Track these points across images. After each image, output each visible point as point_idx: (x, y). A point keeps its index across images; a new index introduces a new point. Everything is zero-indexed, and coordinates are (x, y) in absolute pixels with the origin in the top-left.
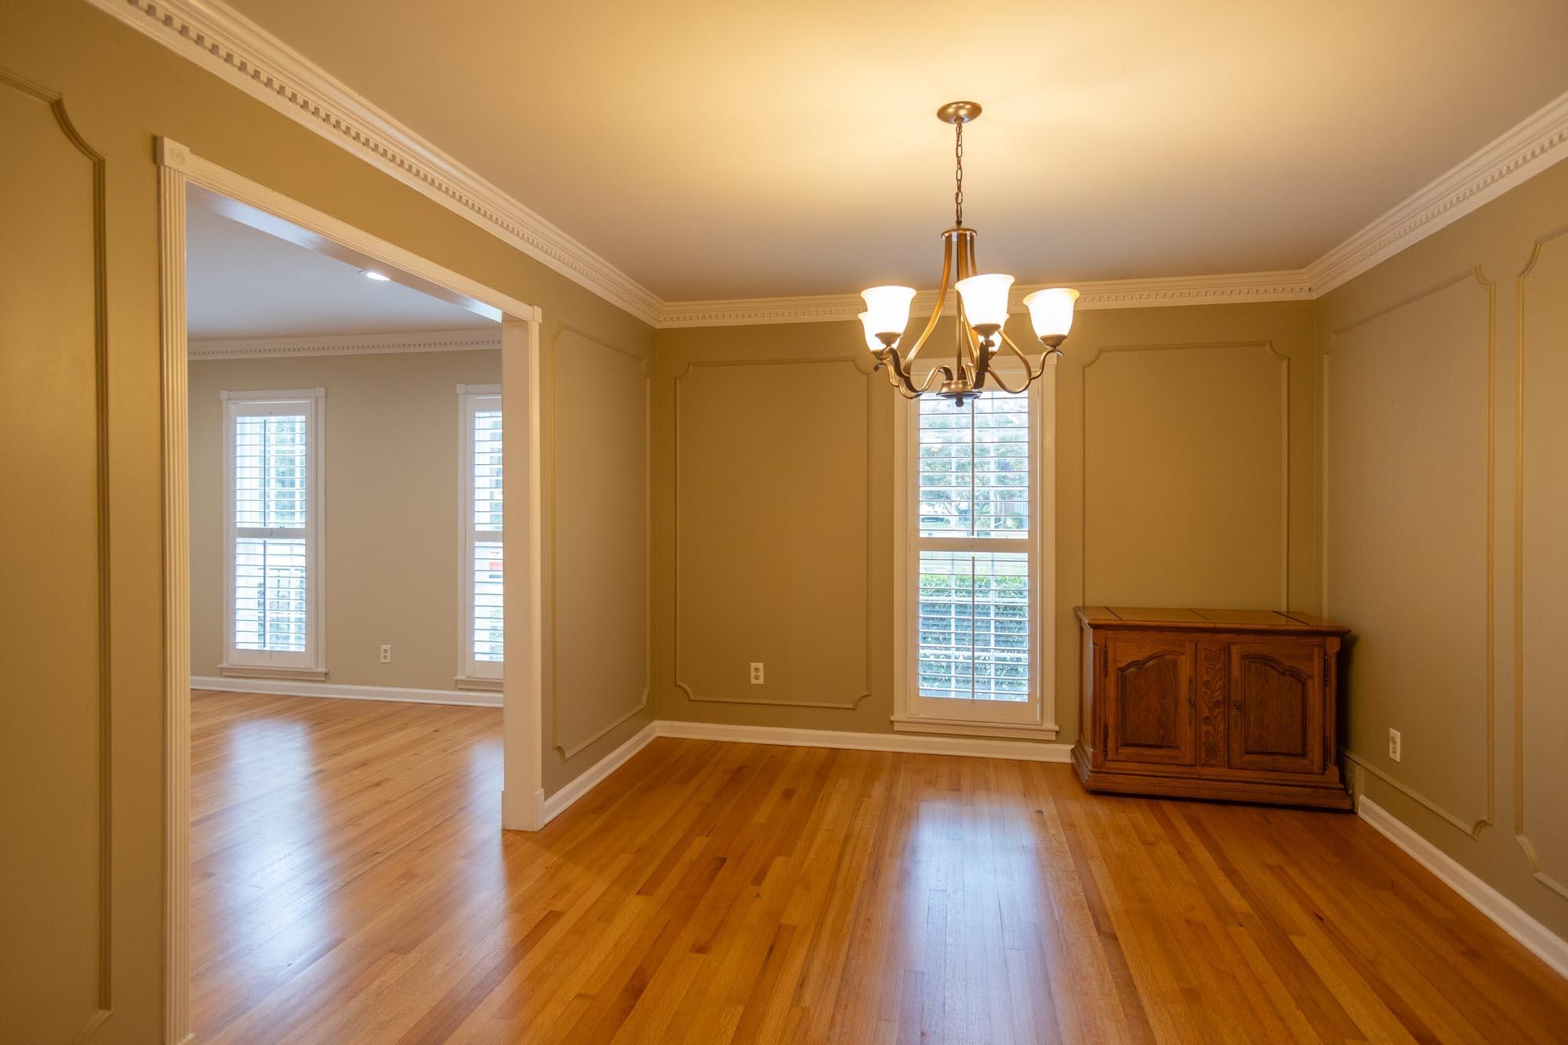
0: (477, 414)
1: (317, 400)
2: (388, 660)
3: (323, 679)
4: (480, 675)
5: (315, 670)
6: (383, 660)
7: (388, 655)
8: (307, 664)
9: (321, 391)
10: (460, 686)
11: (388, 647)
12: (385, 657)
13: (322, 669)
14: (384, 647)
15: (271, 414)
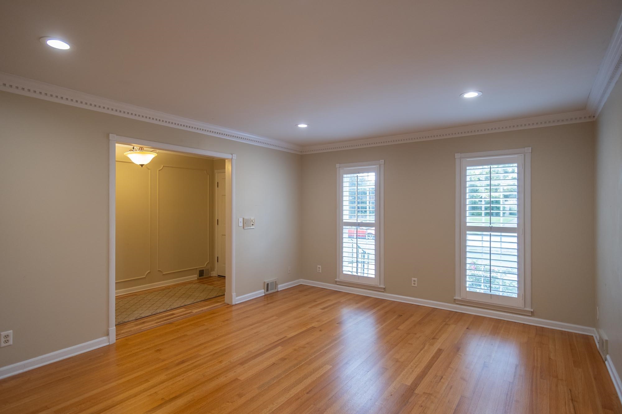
0: (468, 168)
1: (380, 166)
2: (416, 285)
3: (383, 291)
4: (469, 298)
5: (380, 286)
6: (413, 285)
7: (416, 283)
8: (376, 283)
9: (382, 162)
10: (456, 302)
11: (416, 279)
12: (414, 284)
13: (382, 286)
14: (413, 279)
15: (359, 173)
